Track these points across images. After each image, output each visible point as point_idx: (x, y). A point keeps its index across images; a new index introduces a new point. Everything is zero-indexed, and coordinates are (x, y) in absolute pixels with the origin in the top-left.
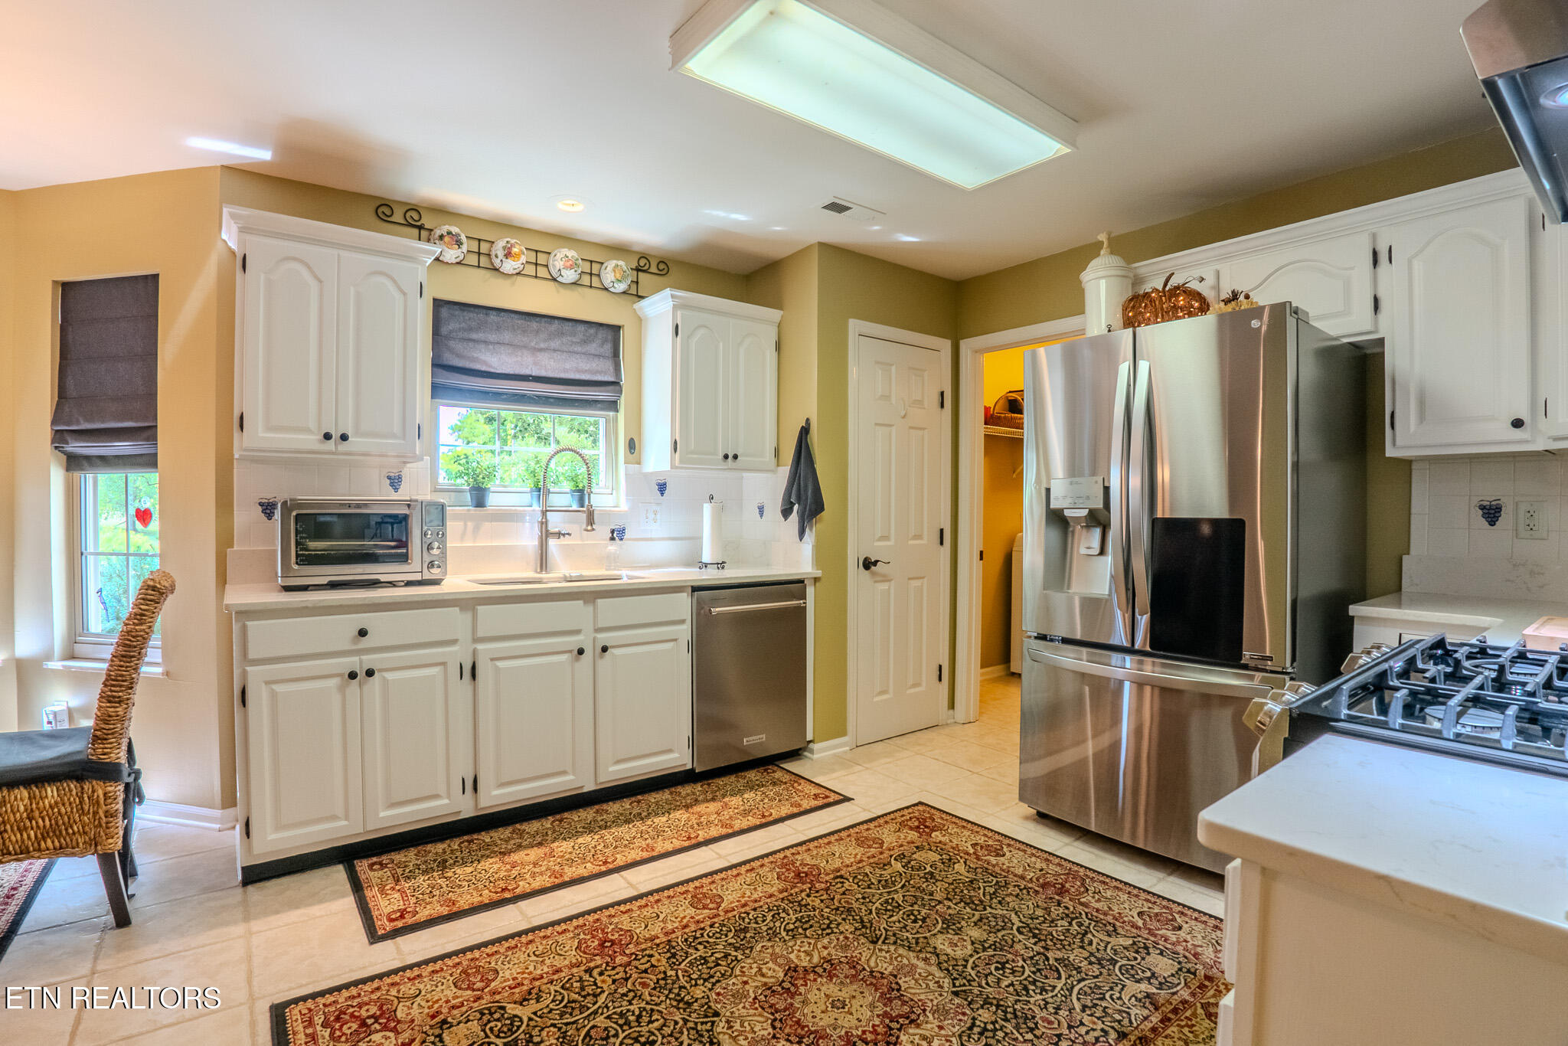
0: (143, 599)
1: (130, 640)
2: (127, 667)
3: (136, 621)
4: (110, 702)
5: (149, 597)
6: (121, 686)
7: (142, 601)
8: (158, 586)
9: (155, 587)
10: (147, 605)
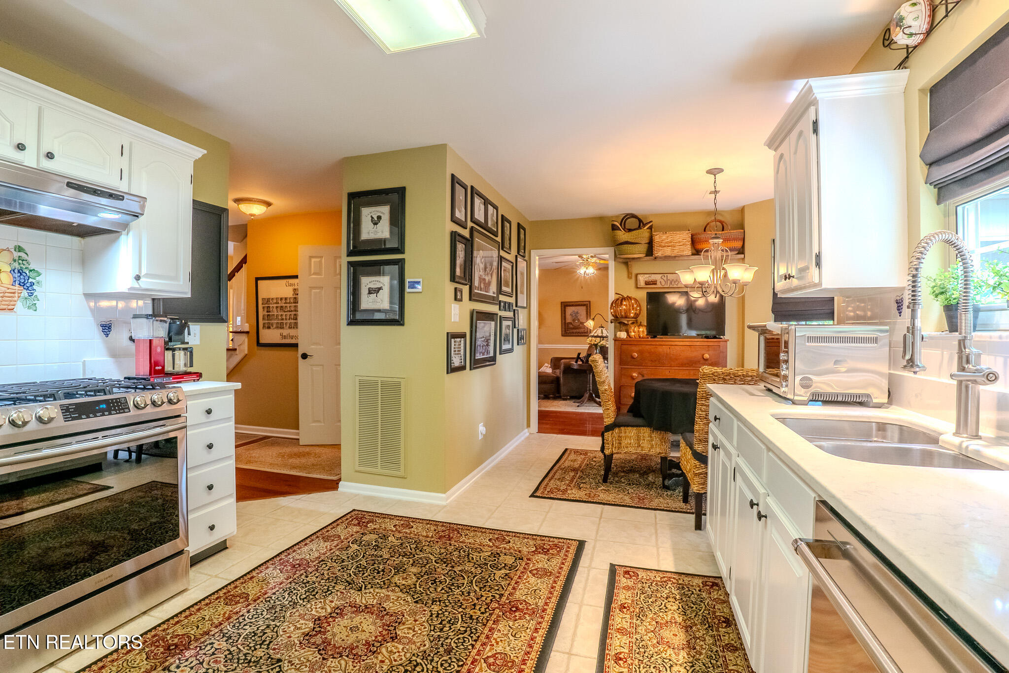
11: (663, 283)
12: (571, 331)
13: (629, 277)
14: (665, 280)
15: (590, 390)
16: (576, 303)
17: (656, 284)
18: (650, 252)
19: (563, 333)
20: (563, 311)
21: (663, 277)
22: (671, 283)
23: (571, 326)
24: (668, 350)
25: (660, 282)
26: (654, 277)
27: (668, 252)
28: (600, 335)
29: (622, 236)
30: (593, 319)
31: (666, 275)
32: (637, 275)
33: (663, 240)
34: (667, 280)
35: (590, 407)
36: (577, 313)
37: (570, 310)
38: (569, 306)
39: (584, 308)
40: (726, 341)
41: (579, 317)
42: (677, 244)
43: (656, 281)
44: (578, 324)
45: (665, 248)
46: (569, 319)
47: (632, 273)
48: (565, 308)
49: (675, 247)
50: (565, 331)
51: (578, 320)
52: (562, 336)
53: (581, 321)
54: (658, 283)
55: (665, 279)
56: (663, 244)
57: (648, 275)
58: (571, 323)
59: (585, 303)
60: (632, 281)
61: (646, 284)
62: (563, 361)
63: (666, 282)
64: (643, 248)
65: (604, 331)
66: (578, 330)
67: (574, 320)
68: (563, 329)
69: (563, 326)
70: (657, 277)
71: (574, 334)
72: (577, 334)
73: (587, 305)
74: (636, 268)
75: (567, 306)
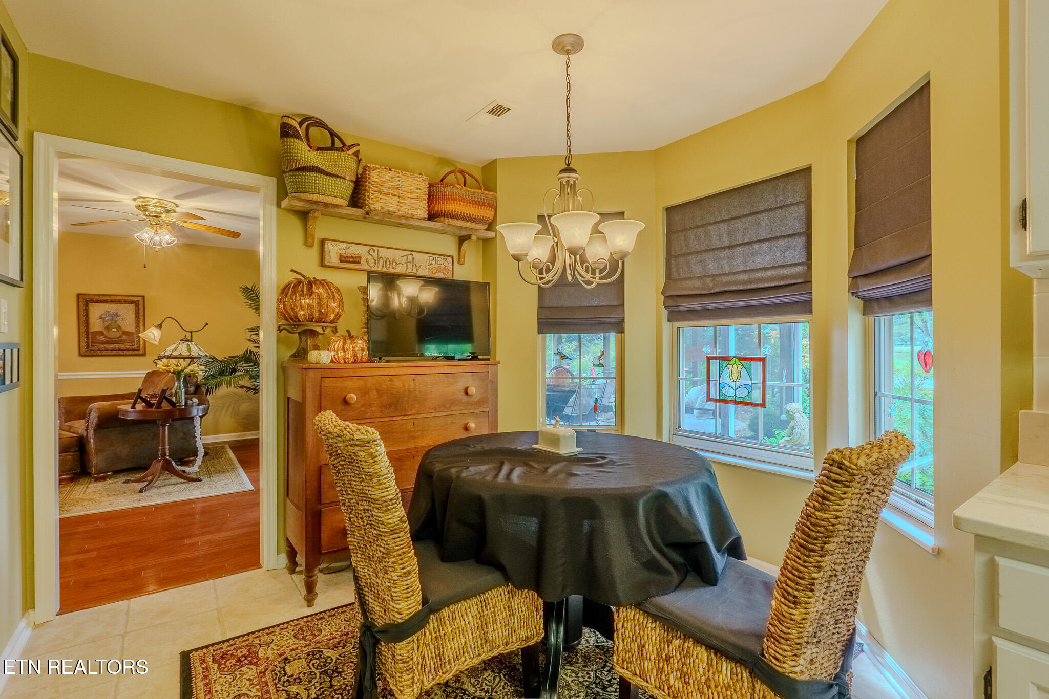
0: (828, 478)
1: (809, 528)
2: (805, 561)
3: (816, 504)
4: (784, 597)
5: (833, 475)
6: (797, 584)
7: (825, 479)
8: (847, 463)
9: (842, 463)
10: (832, 487)
11: (372, 263)
12: (102, 346)
13: (307, 243)
14: (376, 258)
15: (164, 455)
16: (113, 298)
17: (359, 263)
18: (357, 198)
19: (83, 350)
20: (82, 312)
21: (371, 252)
22: (384, 264)
23: (102, 338)
24: (412, 383)
25: (367, 260)
26: (355, 250)
27: (391, 204)
28: (186, 354)
29: (304, 153)
30: (160, 326)
31: (376, 249)
32: (322, 242)
33: (384, 182)
34: (379, 258)
35: (170, 488)
36: (116, 315)
37: (96, 311)
38: (97, 301)
39: (132, 306)
40: (496, 364)
41: (119, 323)
42: (408, 195)
43: (360, 257)
44: (118, 335)
45: (388, 198)
46: (96, 325)
47: (313, 236)
48: (87, 305)
49: (403, 198)
50: (88, 346)
51: (119, 328)
52: (80, 355)
53: (124, 329)
54: (363, 261)
55: (375, 255)
56: (385, 190)
57: (345, 245)
58: (102, 333)
59: (134, 299)
60: (314, 252)
61: (341, 261)
62: (95, 405)
63: (376, 261)
64: (346, 188)
65: (193, 347)
66: (117, 346)
67: (108, 328)
68: (83, 344)
69: (83, 340)
70: (362, 251)
71: (109, 353)
72: (114, 353)
73: (138, 304)
74: (322, 228)
75: (92, 301)
